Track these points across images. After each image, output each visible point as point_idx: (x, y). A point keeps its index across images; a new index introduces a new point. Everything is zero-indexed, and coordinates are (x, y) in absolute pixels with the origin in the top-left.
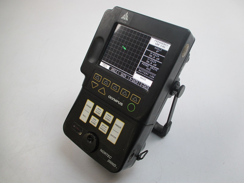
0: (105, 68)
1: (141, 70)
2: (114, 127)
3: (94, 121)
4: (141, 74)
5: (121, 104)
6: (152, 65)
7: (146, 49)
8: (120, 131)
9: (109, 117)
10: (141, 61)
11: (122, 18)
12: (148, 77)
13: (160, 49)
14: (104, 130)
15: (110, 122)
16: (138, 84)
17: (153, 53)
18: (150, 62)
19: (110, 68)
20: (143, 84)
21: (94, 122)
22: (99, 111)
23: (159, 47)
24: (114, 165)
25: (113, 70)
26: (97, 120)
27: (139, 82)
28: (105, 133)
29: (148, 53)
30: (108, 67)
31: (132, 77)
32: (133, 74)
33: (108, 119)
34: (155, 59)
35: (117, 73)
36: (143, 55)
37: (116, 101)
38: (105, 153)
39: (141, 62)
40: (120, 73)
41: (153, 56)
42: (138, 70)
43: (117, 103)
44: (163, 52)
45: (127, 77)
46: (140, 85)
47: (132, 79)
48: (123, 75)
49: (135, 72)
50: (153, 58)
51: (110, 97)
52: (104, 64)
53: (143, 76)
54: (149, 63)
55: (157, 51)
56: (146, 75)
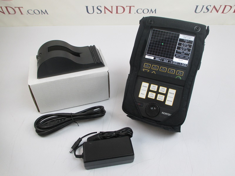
0: (150, 58)
1: (178, 55)
2: (169, 95)
3: (152, 96)
4: (179, 57)
6: (185, 50)
7: (178, 42)
8: (173, 96)
9: (163, 89)
10: (176, 49)
12: (184, 58)
13: (188, 40)
14: (161, 98)
15: (165, 93)
16: (178, 64)
18: (183, 49)
19: (155, 58)
20: (181, 64)
22: (154, 87)
23: (187, 39)
25: (157, 59)
26: (155, 94)
27: (178, 63)
28: (163, 101)
29: (180, 44)
30: (152, 58)
31: (173, 60)
32: (173, 58)
33: (163, 91)
34: (186, 46)
35: (161, 60)
36: (177, 46)
38: (166, 114)
40: (163, 60)
41: (184, 45)
42: (175, 55)
44: (190, 42)
45: (169, 61)
46: (179, 64)
47: (173, 62)
48: (166, 61)
49: (174, 57)
52: (148, 57)
53: (180, 58)
55: (186, 42)
56: (183, 57)
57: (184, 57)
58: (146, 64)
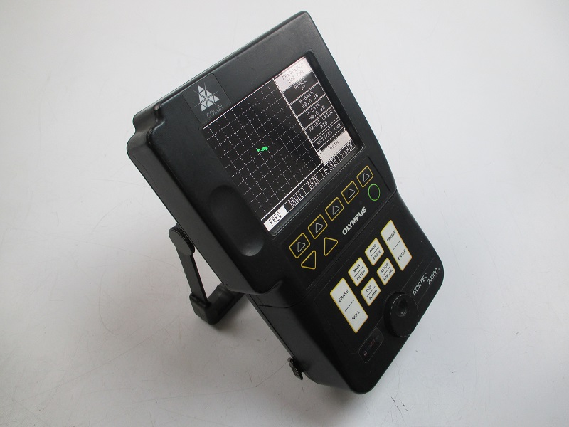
0: (280, 219)
1: (318, 140)
2: (390, 246)
4: (325, 143)
5: (364, 210)
6: (320, 113)
7: (289, 105)
8: (398, 237)
9: (374, 251)
10: (304, 130)
11: (203, 108)
12: (335, 134)
13: (302, 80)
14: (389, 271)
15: (382, 251)
16: (338, 161)
17: (302, 98)
18: (314, 113)
19: (288, 207)
20: (342, 151)
21: (372, 293)
22: (358, 271)
23: (297, 79)
24: (435, 273)
25: (294, 202)
26: (372, 282)
27: (336, 157)
28: (393, 271)
29: (298, 108)
30: (283, 212)
31: (323, 165)
32: (318, 160)
34: (313, 101)
35: (302, 193)
36: (297, 118)
37: (356, 219)
38: (419, 285)
39: (307, 130)
40: (307, 188)
41: (307, 101)
42: (317, 147)
43: (359, 218)
44: (309, 80)
45: (319, 176)
46: (341, 158)
47: (326, 167)
48: (313, 183)
49: (318, 153)
50: (310, 104)
51: (345, 231)
52: (272, 220)
53: (330, 142)
54: (315, 118)
55: (303, 89)
56: (332, 135)
57: (334, 132)
58: (294, 248)
